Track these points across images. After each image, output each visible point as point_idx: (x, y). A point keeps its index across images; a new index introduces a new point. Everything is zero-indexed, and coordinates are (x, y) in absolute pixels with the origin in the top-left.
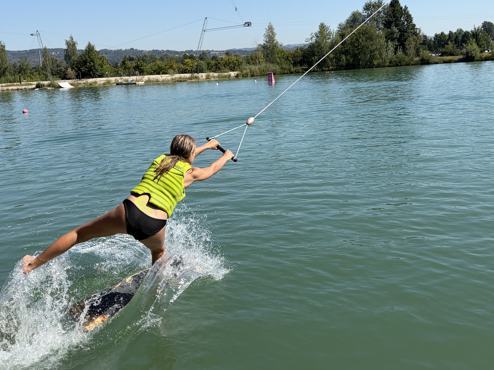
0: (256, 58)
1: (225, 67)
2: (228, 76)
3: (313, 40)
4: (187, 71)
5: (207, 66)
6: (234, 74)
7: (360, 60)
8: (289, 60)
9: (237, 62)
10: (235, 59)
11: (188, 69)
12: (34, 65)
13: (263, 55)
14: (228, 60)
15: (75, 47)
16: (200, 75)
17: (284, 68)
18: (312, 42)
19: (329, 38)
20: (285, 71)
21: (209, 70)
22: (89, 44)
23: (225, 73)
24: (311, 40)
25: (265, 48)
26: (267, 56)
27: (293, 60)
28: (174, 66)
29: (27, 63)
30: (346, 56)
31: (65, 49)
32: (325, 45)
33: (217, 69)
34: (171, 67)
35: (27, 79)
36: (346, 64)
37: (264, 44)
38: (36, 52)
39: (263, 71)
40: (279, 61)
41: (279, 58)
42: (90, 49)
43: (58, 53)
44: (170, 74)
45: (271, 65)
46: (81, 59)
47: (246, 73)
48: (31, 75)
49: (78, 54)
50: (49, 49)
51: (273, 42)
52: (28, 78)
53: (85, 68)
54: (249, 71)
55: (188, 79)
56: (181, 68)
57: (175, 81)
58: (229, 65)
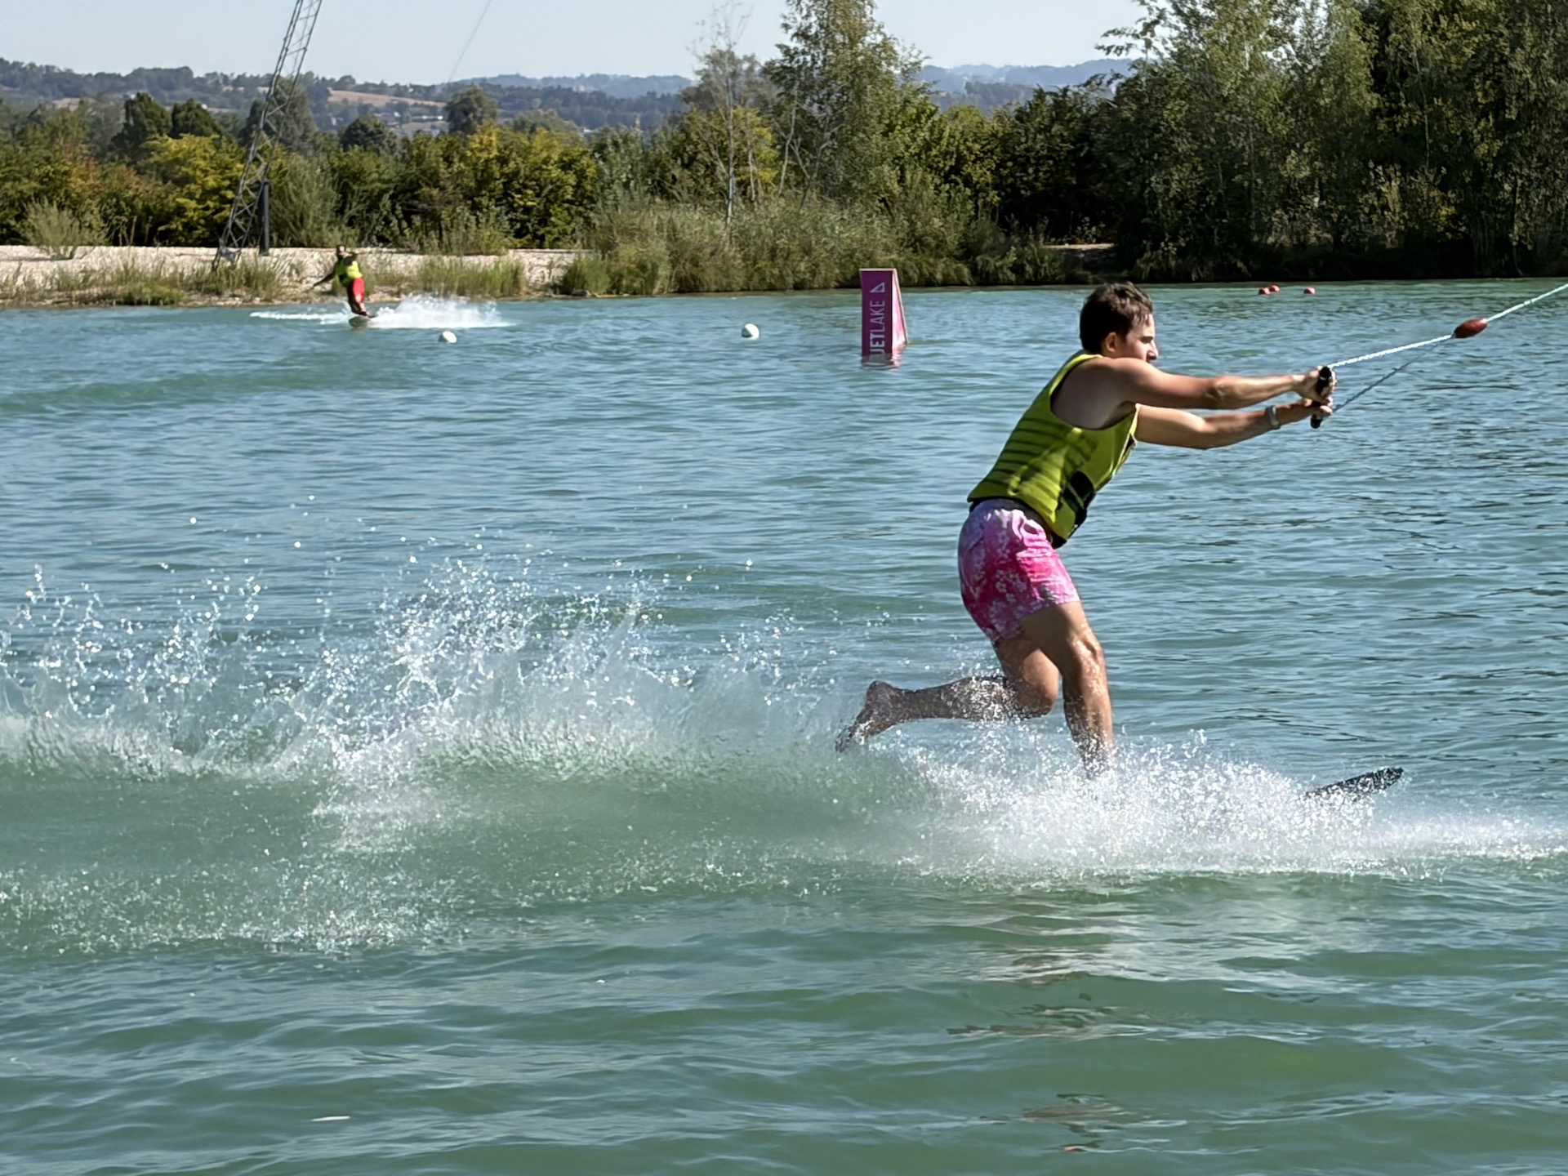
0: (723, 150)
1: (475, 208)
2: (498, 278)
3: (1157, 44)
4: (176, 225)
5: (336, 196)
6: (550, 266)
7: (1512, 208)
8: (968, 181)
9: (572, 179)
10: (555, 157)
11: (180, 210)
13: (769, 137)
14: (503, 161)
16: (281, 258)
17: (930, 239)
18: (1152, 56)
19: (1279, 37)
20: (941, 266)
21: (350, 224)
23: (471, 258)
24: (1141, 43)
25: (789, 87)
26: (805, 145)
27: (995, 187)
28: (76, 184)
30: (1407, 170)
32: (1247, 80)
33: (417, 220)
34: (52, 189)
36: (1407, 236)
37: (786, 51)
39: (773, 257)
40: (896, 189)
41: (897, 160)
44: (40, 243)
45: (832, 214)
47: (642, 267)
51: (853, 42)
54: (659, 248)
55: (189, 289)
56: (130, 203)
57: (84, 301)
58: (506, 195)
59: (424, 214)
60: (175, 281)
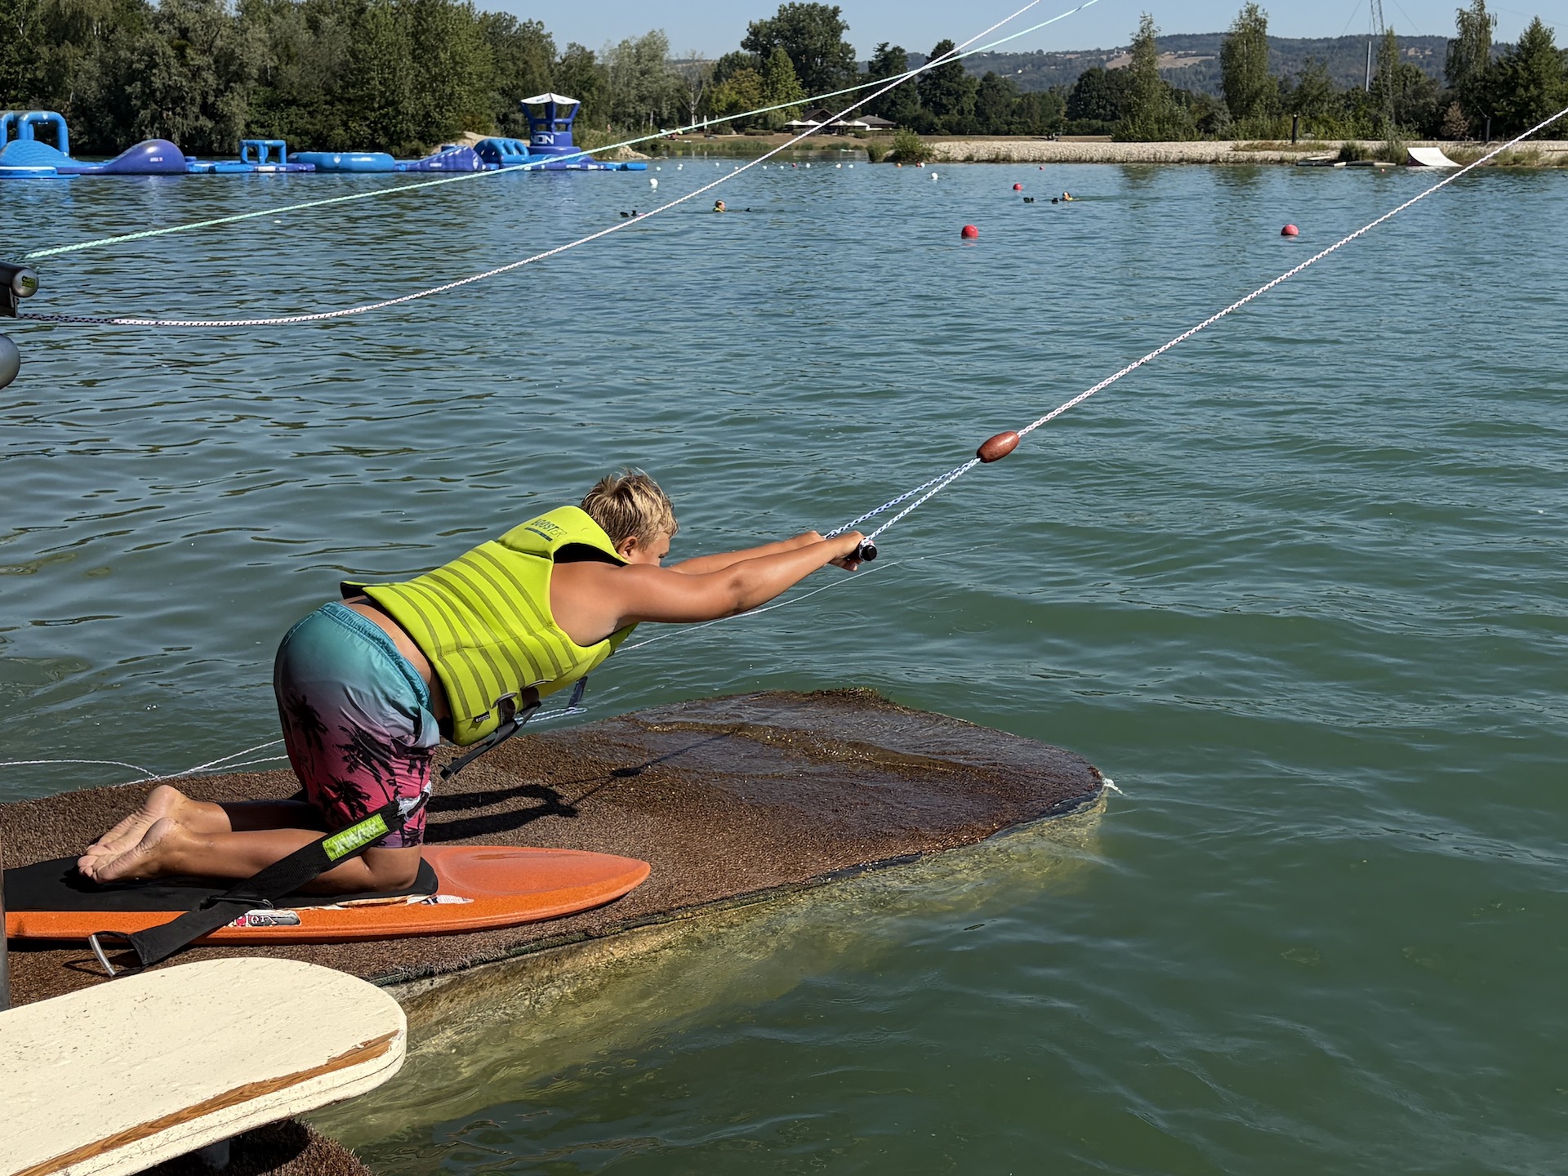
12: (1346, 87)
15: (1488, 33)
22: (1537, 25)
29: (1323, 80)
31: (1452, 41)
35: (1316, 128)
38: (1359, 46)
42: (1536, 41)
43: (1428, 52)
46: (1501, 74)
48: (1331, 120)
49: (1494, 56)
50: (1400, 37)
52: (1318, 127)
53: (1508, 105)
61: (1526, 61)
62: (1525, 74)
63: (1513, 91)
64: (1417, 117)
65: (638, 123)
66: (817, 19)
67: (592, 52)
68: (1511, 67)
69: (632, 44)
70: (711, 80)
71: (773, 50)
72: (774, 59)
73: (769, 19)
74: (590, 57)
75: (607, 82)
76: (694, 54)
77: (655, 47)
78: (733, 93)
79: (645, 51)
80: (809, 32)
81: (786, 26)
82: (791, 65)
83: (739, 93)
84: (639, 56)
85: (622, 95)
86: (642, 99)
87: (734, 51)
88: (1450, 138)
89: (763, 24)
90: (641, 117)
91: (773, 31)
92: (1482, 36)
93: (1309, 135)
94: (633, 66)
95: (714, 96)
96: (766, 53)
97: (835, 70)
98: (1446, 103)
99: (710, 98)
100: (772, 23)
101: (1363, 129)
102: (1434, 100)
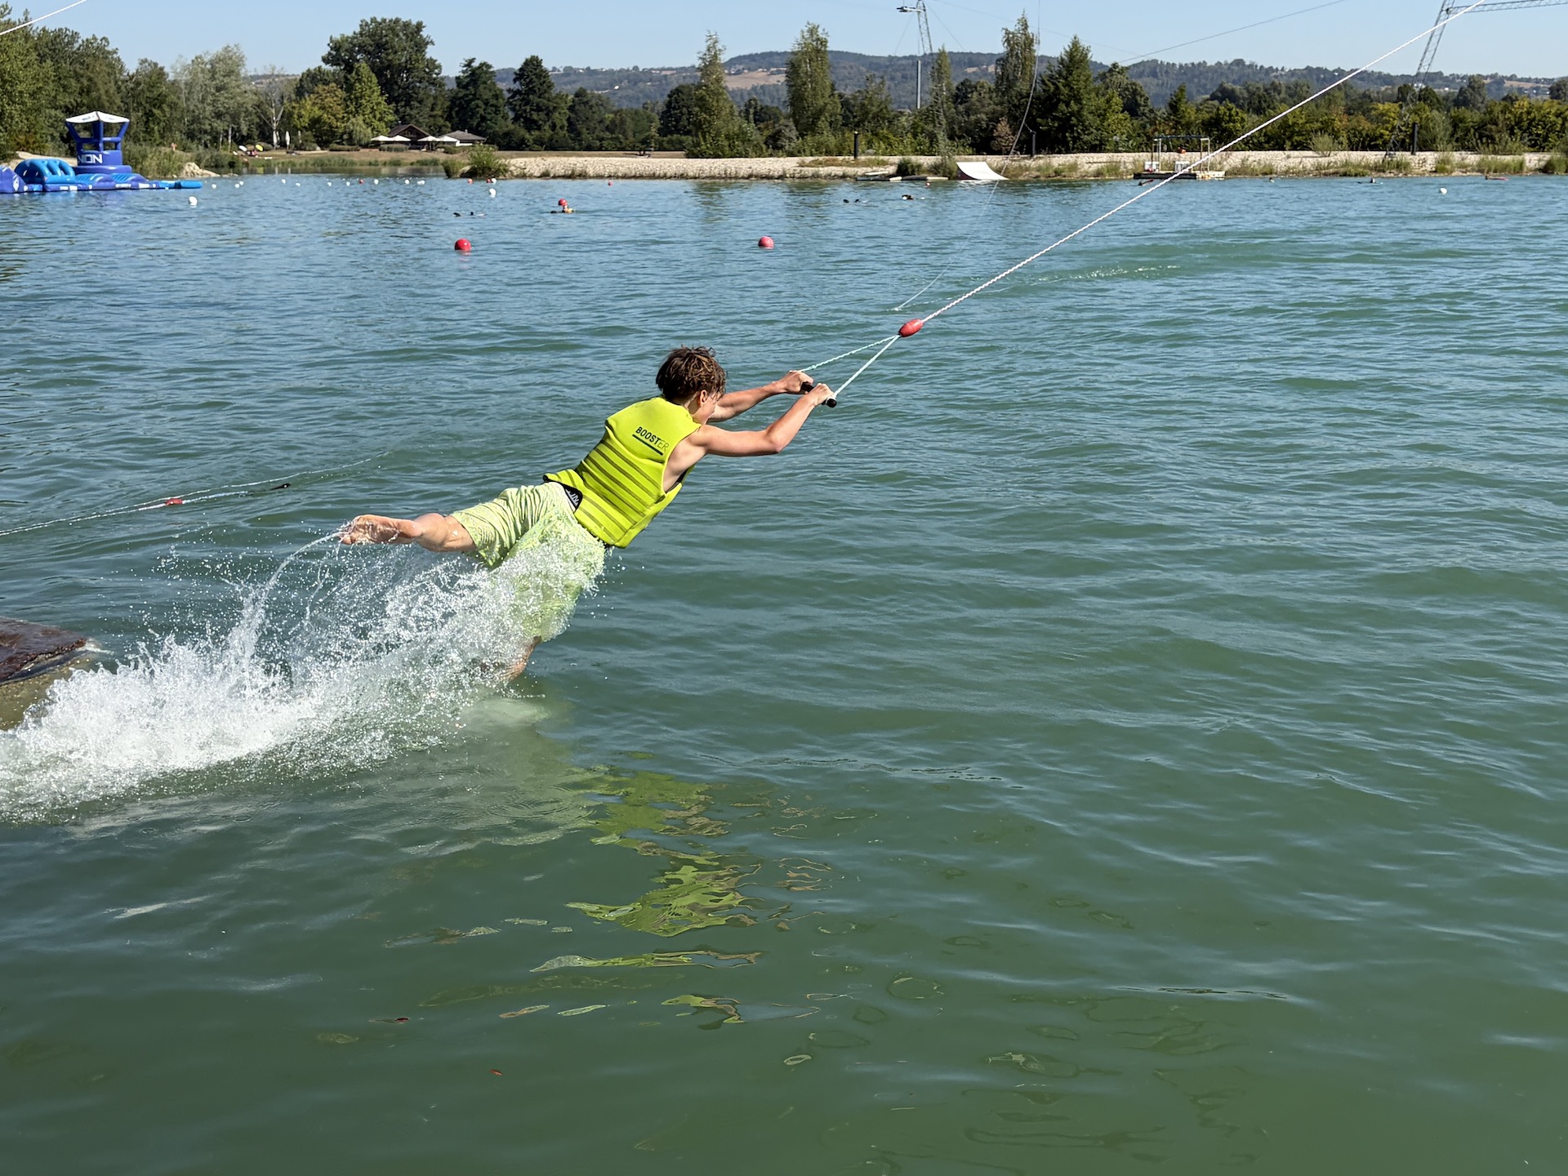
1: (1512, 133)
2: (1514, 166)
4: (1380, 142)
5: (1451, 129)
6: (1539, 160)
9: (1560, 121)
10: (1553, 111)
11: (1382, 135)
14: (1529, 113)
15: (1032, 49)
16: (1416, 157)
21: (1457, 141)
22: (1075, 44)
23: (1505, 157)
28: (1337, 124)
29: (883, 97)
31: (999, 58)
33: (1484, 140)
34: (1326, 128)
35: (877, 144)
38: (911, 65)
42: (1075, 59)
44: (1315, 150)
46: (1044, 90)
48: (891, 136)
49: (1038, 69)
50: (954, 54)
52: (879, 144)
53: (1051, 120)
55: (1371, 169)
56: (1360, 132)
57: (1325, 175)
58: (1528, 128)
59: (1488, 137)
60: (1367, 167)
61: (1066, 79)
62: (1065, 91)
63: (1055, 107)
64: (969, 132)
65: (215, 139)
66: (401, 34)
67: (162, 69)
68: (1054, 84)
69: (206, 60)
70: (293, 96)
71: (356, 65)
72: (357, 74)
73: (350, 34)
74: (161, 73)
75: (179, 98)
76: (273, 69)
77: (230, 62)
78: (316, 109)
79: (220, 66)
80: (392, 48)
81: (368, 41)
82: (375, 80)
83: (323, 108)
84: (213, 73)
85: (197, 112)
86: (219, 115)
87: (316, 66)
88: (999, 153)
89: (345, 39)
90: (218, 133)
91: (355, 46)
92: (1027, 54)
93: (870, 151)
94: (207, 82)
95: (296, 111)
96: (349, 68)
97: (422, 86)
98: (995, 119)
99: (291, 115)
100: (353, 38)
101: (920, 145)
102: (984, 117)
